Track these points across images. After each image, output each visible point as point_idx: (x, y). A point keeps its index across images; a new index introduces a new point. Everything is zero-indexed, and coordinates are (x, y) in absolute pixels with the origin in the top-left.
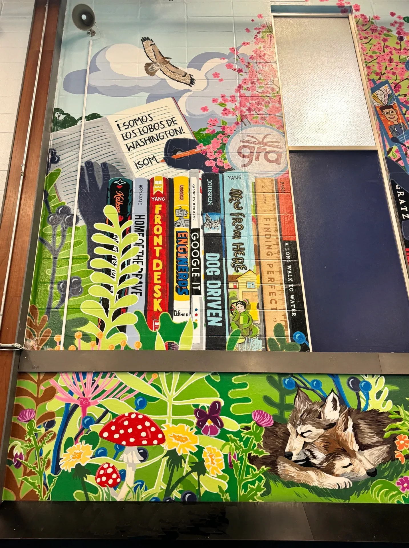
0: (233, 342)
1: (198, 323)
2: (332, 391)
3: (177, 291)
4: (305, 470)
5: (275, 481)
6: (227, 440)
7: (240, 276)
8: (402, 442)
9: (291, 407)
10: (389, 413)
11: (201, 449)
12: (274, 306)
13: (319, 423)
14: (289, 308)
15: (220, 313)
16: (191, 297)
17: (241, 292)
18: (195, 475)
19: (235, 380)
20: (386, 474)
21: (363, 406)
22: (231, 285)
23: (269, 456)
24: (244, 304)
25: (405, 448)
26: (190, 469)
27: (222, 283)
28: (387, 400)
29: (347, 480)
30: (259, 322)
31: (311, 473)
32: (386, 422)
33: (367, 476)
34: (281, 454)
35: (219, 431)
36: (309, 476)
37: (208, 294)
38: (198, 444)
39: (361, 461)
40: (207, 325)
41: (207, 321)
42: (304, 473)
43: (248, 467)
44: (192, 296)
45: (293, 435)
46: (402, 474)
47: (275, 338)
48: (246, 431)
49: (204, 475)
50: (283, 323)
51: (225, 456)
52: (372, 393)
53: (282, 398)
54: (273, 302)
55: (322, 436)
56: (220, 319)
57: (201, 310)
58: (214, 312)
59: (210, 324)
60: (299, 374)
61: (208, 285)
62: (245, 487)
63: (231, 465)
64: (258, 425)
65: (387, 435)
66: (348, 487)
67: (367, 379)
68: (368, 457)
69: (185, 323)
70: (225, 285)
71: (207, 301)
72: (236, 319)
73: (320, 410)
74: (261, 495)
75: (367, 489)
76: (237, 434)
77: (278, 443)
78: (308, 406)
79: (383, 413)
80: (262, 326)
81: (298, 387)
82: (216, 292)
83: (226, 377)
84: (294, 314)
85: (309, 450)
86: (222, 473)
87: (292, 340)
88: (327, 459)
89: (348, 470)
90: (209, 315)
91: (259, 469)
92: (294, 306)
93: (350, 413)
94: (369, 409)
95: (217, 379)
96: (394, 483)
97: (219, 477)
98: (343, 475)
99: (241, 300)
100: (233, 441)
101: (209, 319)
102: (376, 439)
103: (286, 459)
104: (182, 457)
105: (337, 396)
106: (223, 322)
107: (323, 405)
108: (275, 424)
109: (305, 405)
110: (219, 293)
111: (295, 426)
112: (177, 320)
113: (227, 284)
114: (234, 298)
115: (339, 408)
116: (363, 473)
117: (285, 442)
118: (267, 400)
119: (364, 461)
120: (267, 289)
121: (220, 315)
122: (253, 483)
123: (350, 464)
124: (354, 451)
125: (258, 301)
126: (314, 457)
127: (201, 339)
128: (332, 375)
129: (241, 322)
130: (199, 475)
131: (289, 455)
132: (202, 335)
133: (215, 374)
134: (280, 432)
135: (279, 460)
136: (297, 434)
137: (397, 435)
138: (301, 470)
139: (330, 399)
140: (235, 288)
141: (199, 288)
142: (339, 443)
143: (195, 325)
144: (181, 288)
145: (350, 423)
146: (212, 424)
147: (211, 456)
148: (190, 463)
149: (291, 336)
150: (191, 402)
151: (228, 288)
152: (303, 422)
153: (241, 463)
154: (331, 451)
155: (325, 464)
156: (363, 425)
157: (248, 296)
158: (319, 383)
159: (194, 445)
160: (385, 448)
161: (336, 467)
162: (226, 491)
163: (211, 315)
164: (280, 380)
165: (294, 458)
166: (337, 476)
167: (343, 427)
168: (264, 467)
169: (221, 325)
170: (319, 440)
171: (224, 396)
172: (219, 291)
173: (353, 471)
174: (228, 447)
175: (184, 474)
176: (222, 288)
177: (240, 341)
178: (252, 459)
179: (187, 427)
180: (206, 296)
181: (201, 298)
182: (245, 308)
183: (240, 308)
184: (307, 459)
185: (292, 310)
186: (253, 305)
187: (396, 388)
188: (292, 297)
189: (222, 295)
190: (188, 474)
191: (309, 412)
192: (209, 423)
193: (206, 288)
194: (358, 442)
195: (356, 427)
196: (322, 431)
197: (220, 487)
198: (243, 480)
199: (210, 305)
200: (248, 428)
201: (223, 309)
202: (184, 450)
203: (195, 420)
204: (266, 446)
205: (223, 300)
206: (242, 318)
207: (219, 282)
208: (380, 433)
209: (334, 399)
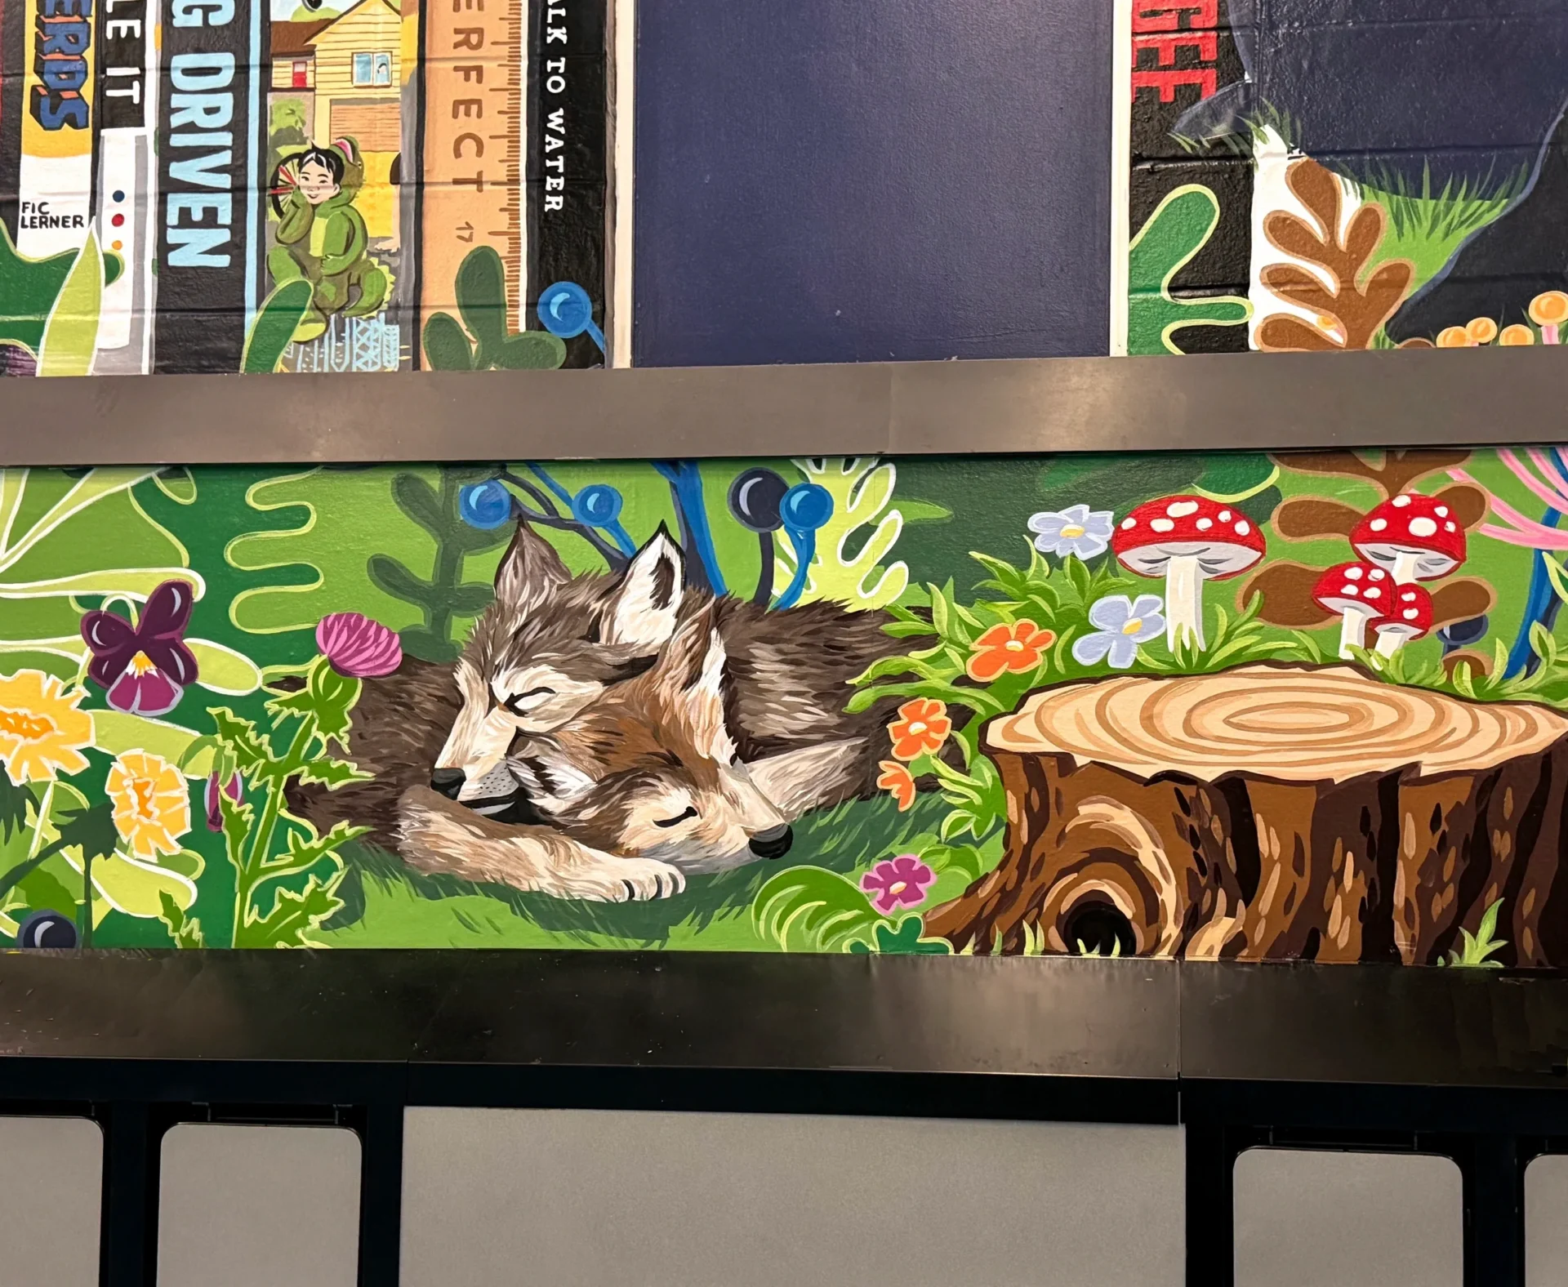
0: (275, 335)
1: (126, 256)
2: (663, 528)
3: (35, 111)
4: (506, 836)
5: (382, 874)
6: (207, 727)
7: (326, 24)
8: (917, 728)
9: (480, 598)
10: (886, 615)
11: (100, 762)
12: (468, 166)
13: (587, 658)
14: (538, 175)
15: (224, 205)
16: (97, 140)
17: (323, 103)
18: (73, 856)
19: (257, 495)
20: (828, 847)
21: (779, 589)
22: (282, 74)
23: (372, 786)
24: (337, 163)
25: (925, 749)
26: (55, 836)
27: (242, 69)
28: (886, 562)
29: (665, 870)
30: (394, 245)
31: (529, 846)
32: (868, 649)
33: (750, 857)
34: (418, 778)
35: (179, 693)
36: (520, 858)
37: (176, 120)
38: (91, 743)
39: (733, 801)
40: (161, 263)
41: (164, 248)
42: (502, 845)
43: (284, 824)
44: (104, 132)
45: (475, 706)
46: (895, 848)
47: (456, 314)
48: (287, 695)
49: (107, 856)
50: (501, 247)
51: (196, 788)
52: (830, 537)
53: (448, 564)
54: (469, 146)
55: (591, 707)
56: (224, 236)
57: (141, 199)
58: (197, 204)
59: (175, 259)
60: (532, 464)
61: (178, 78)
62: (264, 899)
63: (216, 820)
64: (338, 668)
65: (859, 701)
66: (666, 893)
67: (817, 476)
68: (765, 786)
69: (65, 261)
70: (255, 74)
71: (168, 155)
72: (292, 233)
73: (596, 606)
74: (324, 925)
75: (743, 900)
76: (250, 705)
77: (411, 736)
78: (550, 592)
79: (859, 614)
80: (405, 262)
81: (522, 518)
82: (210, 111)
83: (223, 485)
84: (555, 203)
85: (533, 763)
86: (178, 849)
87: (534, 322)
88: (598, 796)
89: (679, 833)
90: (173, 218)
91: (323, 831)
92: (560, 163)
93: (719, 617)
94: (805, 599)
95: (183, 493)
96: (855, 880)
97: (164, 861)
98: (653, 853)
99: (323, 144)
100: (230, 731)
101: (173, 236)
102: (812, 715)
103: (438, 795)
104: (28, 793)
105: (679, 550)
106: (235, 248)
107: (612, 590)
108: (409, 665)
109: (537, 590)
110: (225, 117)
111: (487, 670)
112: (34, 246)
113: (266, 68)
114: (291, 135)
115: (677, 597)
116: (734, 843)
117: (441, 730)
118: (387, 573)
119: (748, 798)
120: (445, 86)
121: (225, 217)
122: (298, 883)
123: (690, 812)
124: (713, 763)
125: (401, 144)
126: (549, 787)
127: (137, 327)
128: (669, 465)
129: (316, 250)
130: (88, 859)
131: (451, 782)
132: (138, 309)
133: (175, 471)
134: (423, 694)
135: (407, 799)
136: (493, 701)
137: (902, 700)
138: (491, 835)
139: (647, 562)
140: (300, 84)
141: (134, 92)
142: (656, 732)
143: (113, 268)
144: (55, 94)
145: (716, 658)
146: (153, 670)
147: (139, 788)
148: (56, 811)
149: (531, 305)
150: (69, 587)
151: (266, 87)
152: (523, 656)
153: (257, 812)
154: (621, 763)
155: (588, 814)
156: (767, 664)
157: (354, 123)
158: (609, 499)
159: (74, 748)
160: (841, 750)
161: (631, 822)
162: (191, 913)
163: (185, 219)
164: (449, 492)
165: (468, 791)
166: (629, 854)
167: (683, 671)
168: (344, 824)
169: (223, 261)
170: (579, 725)
171: (206, 559)
172: (226, 101)
173: (695, 836)
174: (209, 752)
175: (34, 852)
176: (238, 87)
177: (303, 332)
178: (300, 798)
179: (49, 683)
180: (164, 132)
181: (141, 141)
182: (337, 179)
183: (314, 182)
184: (522, 793)
185: (551, 183)
186: (376, 166)
187: (936, 512)
188: (556, 120)
189: (237, 126)
190: (49, 851)
191: (550, 615)
192: (139, 665)
193: (167, 88)
194: (733, 729)
195: (736, 672)
196: (593, 689)
197: (166, 899)
198: (257, 872)
199: (177, 170)
200: (293, 683)
201: (238, 191)
202: (37, 766)
203: (84, 657)
204: (361, 748)
205: (239, 148)
206: (320, 226)
207: (226, 60)
208: (834, 694)
209: (664, 564)
